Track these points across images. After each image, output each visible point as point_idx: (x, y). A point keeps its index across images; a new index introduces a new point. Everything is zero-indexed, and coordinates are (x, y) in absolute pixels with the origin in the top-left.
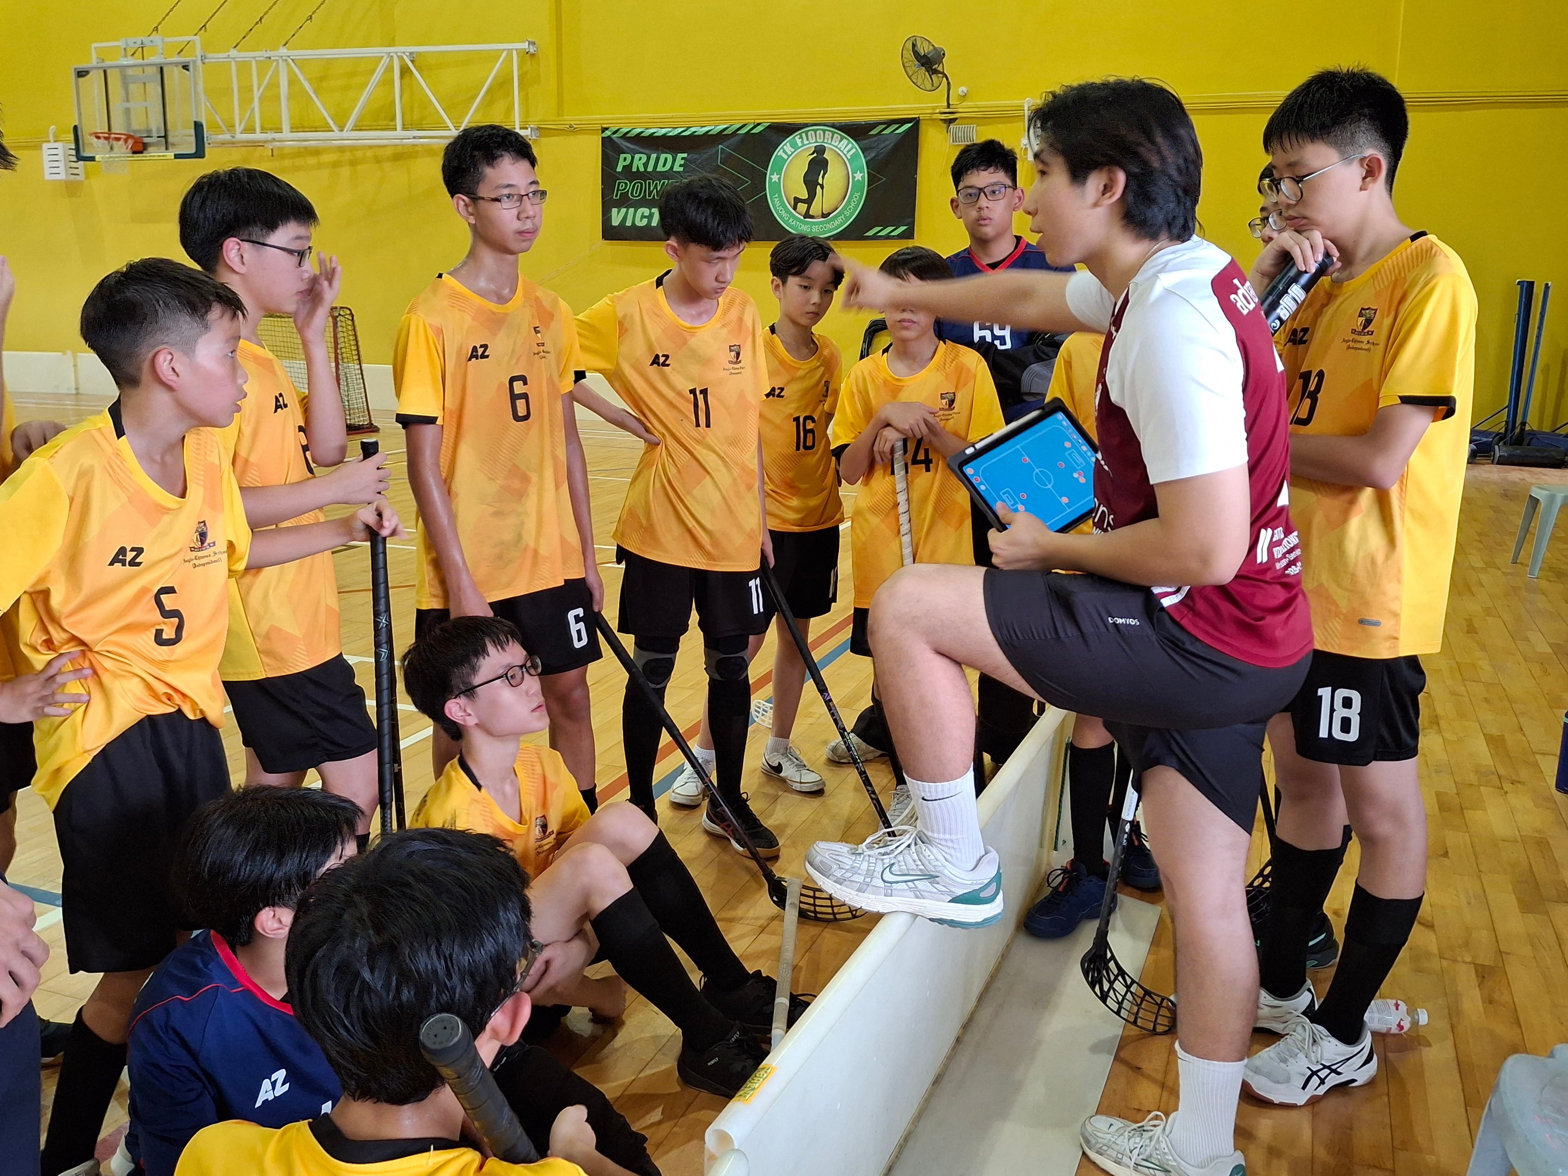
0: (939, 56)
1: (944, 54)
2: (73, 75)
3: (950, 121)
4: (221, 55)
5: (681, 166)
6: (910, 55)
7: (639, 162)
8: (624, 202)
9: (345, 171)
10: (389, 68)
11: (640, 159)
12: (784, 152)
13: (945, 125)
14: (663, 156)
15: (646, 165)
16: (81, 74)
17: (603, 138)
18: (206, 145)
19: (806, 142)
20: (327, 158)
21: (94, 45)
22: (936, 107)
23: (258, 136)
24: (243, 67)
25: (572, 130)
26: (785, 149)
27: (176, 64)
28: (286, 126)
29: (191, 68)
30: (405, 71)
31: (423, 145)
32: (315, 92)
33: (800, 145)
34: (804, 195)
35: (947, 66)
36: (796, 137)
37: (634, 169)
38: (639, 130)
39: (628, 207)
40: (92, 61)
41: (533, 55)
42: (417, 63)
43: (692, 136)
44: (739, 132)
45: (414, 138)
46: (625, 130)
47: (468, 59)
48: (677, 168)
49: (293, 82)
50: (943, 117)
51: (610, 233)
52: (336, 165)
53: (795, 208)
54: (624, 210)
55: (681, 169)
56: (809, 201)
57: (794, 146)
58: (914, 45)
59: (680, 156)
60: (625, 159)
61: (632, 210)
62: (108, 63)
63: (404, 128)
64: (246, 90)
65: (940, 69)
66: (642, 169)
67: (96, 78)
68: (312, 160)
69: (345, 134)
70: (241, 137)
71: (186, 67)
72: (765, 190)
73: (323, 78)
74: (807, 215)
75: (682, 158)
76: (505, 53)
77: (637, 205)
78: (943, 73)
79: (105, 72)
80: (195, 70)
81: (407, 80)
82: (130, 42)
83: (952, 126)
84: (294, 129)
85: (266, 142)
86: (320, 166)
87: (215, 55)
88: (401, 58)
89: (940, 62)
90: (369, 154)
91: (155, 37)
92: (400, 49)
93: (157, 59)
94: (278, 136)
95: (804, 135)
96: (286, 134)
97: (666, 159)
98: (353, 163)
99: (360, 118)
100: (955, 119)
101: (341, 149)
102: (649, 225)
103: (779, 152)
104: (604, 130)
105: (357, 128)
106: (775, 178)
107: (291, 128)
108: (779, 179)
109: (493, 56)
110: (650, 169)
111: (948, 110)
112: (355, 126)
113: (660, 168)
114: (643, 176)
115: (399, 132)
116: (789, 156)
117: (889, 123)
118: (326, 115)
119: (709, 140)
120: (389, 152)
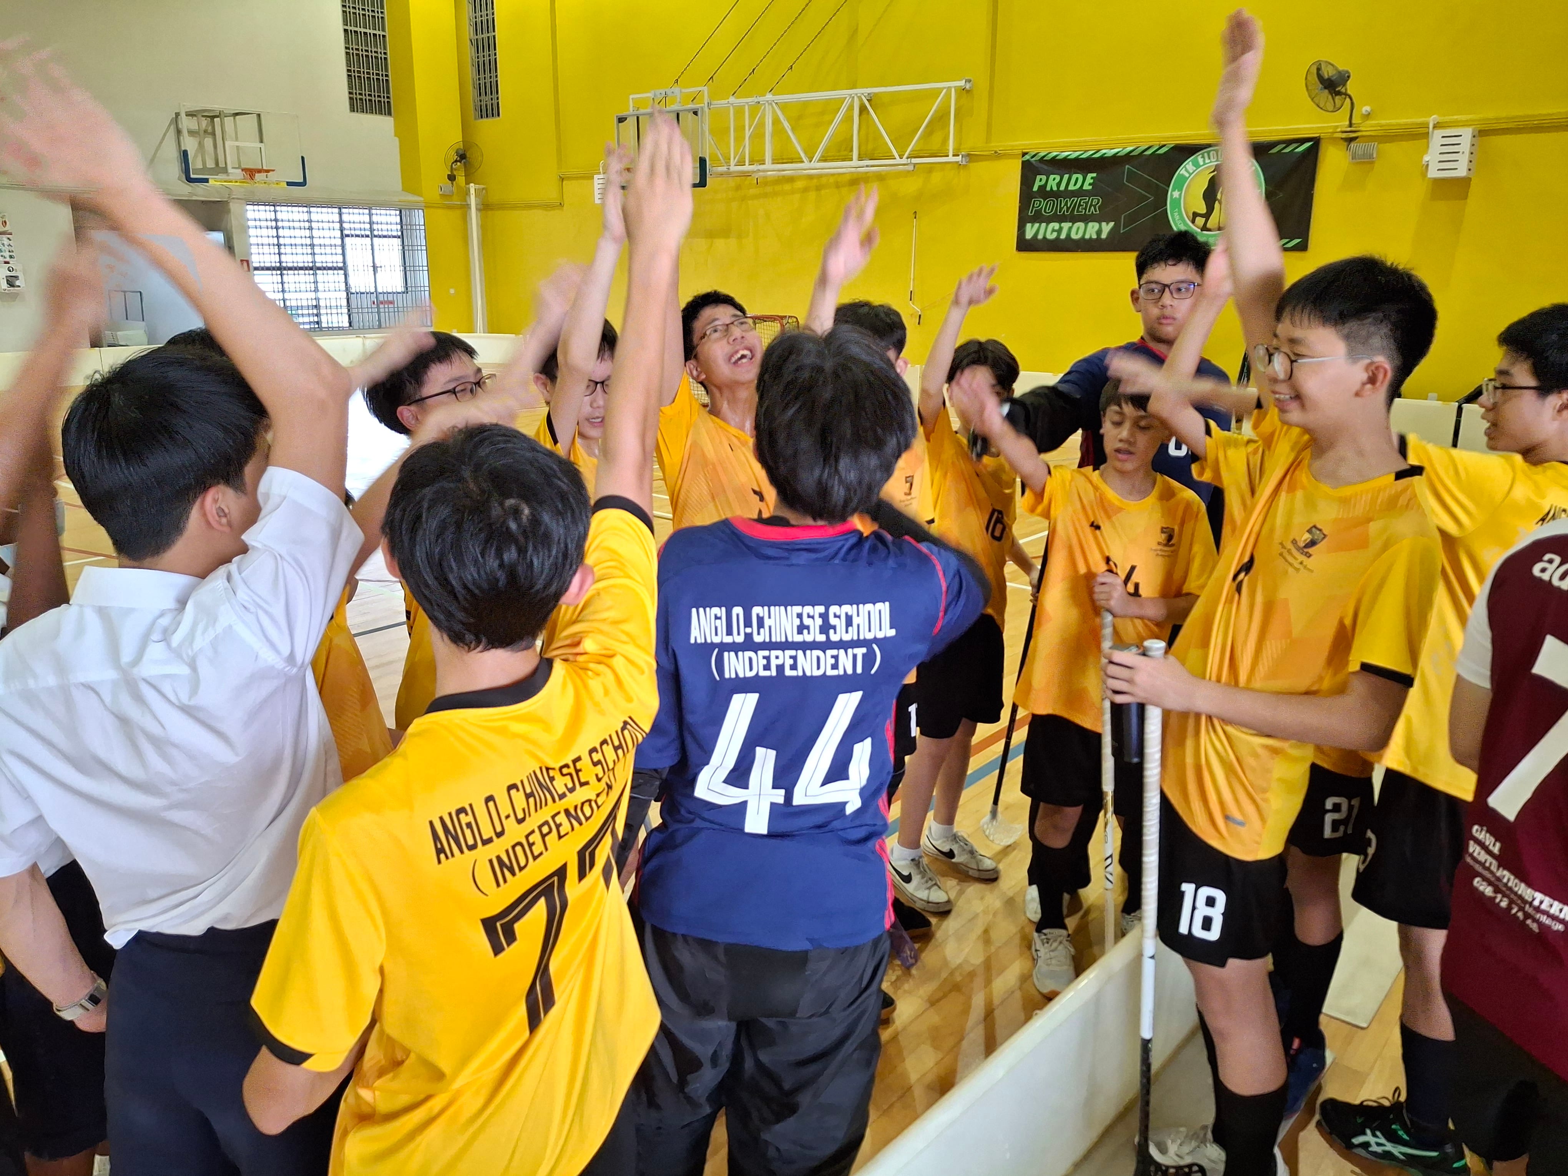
0: (1344, 77)
1: (1349, 77)
2: (615, 120)
3: (1350, 140)
4: (723, 102)
5: (1090, 184)
6: (1314, 78)
7: (1053, 181)
8: (1038, 218)
9: (812, 195)
10: (851, 108)
11: (1054, 179)
12: (1187, 170)
13: (1346, 144)
14: (1074, 176)
15: (1059, 185)
16: (621, 120)
17: (1023, 162)
18: (708, 176)
19: (1207, 161)
20: (799, 184)
21: (631, 97)
22: (1337, 127)
23: (747, 168)
24: (739, 110)
25: (997, 156)
26: (1187, 168)
27: (688, 110)
28: (768, 158)
29: (699, 113)
30: (863, 109)
31: (873, 172)
32: (793, 129)
33: (1202, 163)
34: (1203, 210)
35: (1351, 87)
36: (1199, 158)
37: (1048, 188)
38: (1055, 154)
39: (1041, 222)
40: (629, 110)
41: (968, 91)
42: (873, 103)
43: (1102, 158)
44: (1146, 153)
45: (867, 166)
46: (1042, 154)
47: (916, 97)
48: (1087, 187)
49: (776, 121)
50: (1344, 135)
51: (1024, 245)
52: (806, 190)
53: (1193, 222)
54: (1037, 225)
55: (1090, 187)
56: (1207, 216)
57: (1197, 165)
58: (1319, 69)
59: (1090, 175)
60: (1041, 180)
61: (1044, 225)
62: (642, 111)
63: (860, 159)
64: (740, 129)
65: (1343, 90)
66: (1055, 188)
67: (631, 122)
68: (787, 187)
69: (814, 164)
70: (733, 168)
71: (695, 113)
72: (1166, 205)
73: (800, 117)
74: (1204, 228)
75: (1092, 178)
76: (945, 91)
77: (1049, 220)
78: (1346, 94)
79: (638, 118)
80: (702, 115)
81: (864, 116)
82: (658, 92)
83: (1352, 145)
84: (775, 161)
85: (754, 172)
86: (793, 192)
87: (719, 102)
88: (860, 98)
89: (1344, 84)
90: (832, 180)
91: (676, 89)
92: (859, 91)
93: (675, 107)
94: (762, 167)
95: (1206, 155)
96: (768, 165)
97: (1077, 179)
98: (818, 188)
99: (826, 150)
100: (1356, 138)
101: (810, 177)
102: (1058, 238)
103: (1181, 171)
104: (1024, 154)
105: (824, 159)
106: (1176, 194)
107: (773, 160)
108: (1180, 195)
109: (936, 92)
110: (1062, 188)
111: (1349, 129)
112: (822, 156)
113: (1071, 187)
114: (1056, 195)
115: (855, 162)
116: (1190, 174)
117: (1289, 142)
118: (799, 149)
119: (1116, 161)
120: (848, 177)
